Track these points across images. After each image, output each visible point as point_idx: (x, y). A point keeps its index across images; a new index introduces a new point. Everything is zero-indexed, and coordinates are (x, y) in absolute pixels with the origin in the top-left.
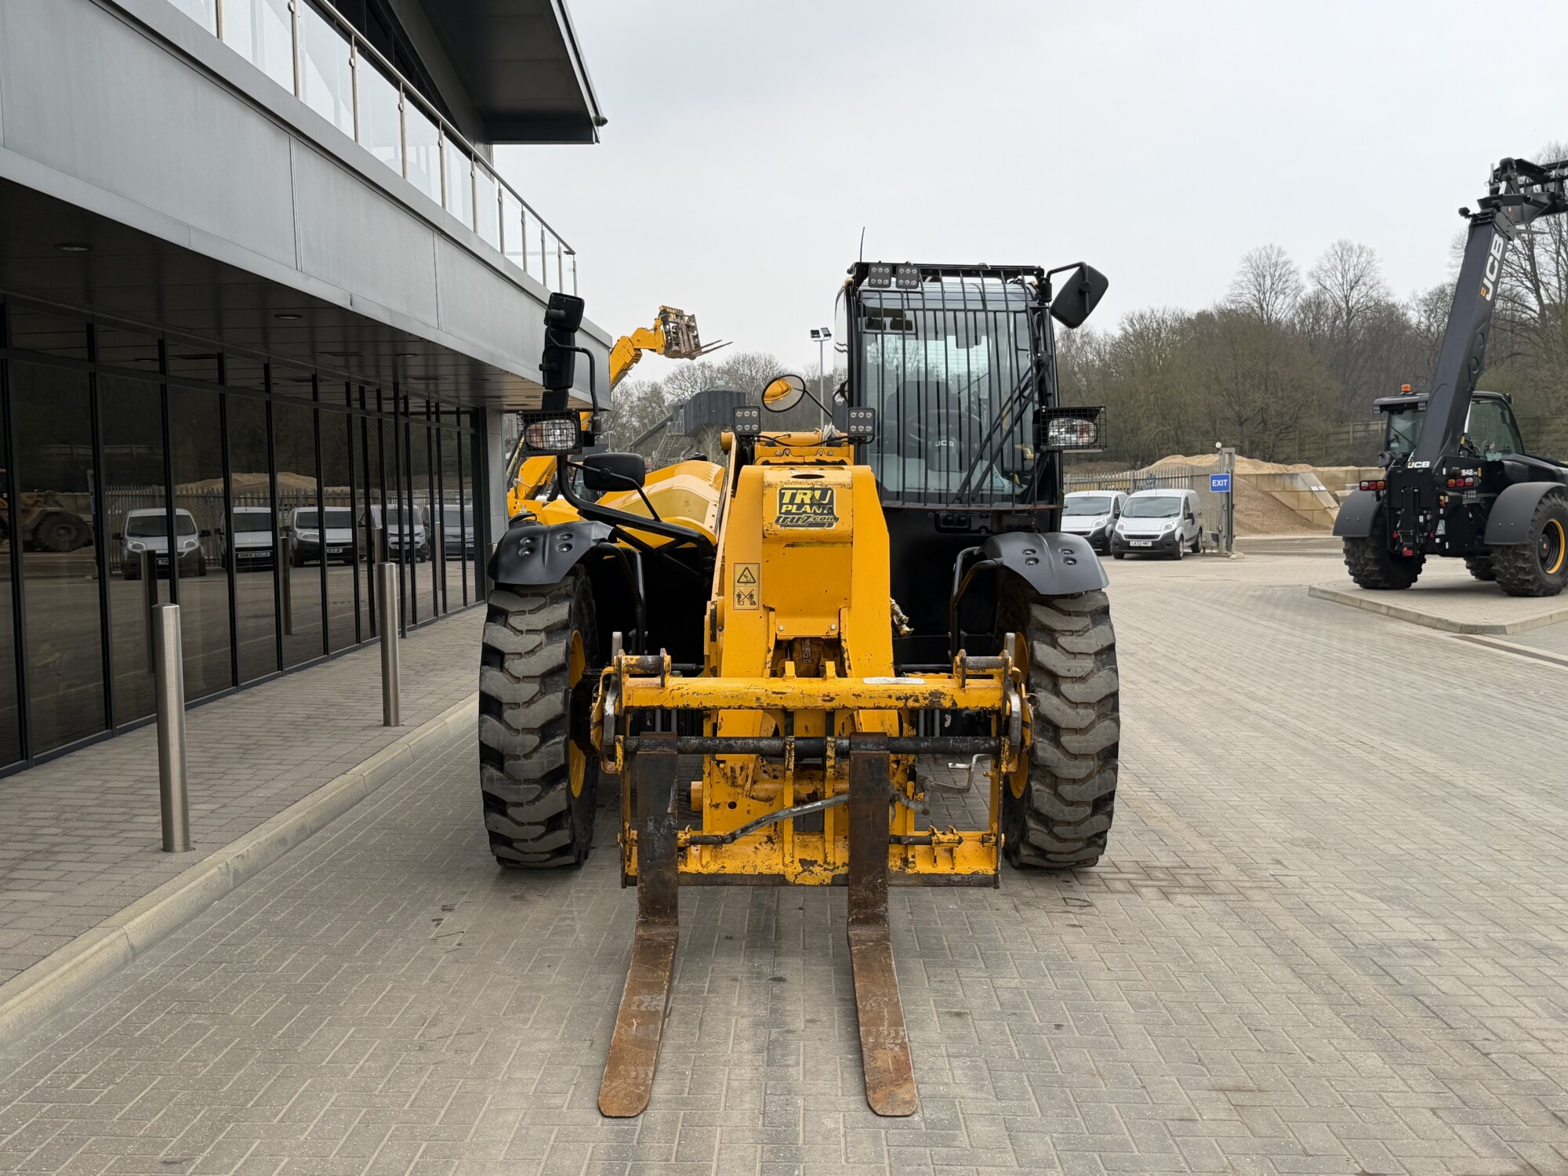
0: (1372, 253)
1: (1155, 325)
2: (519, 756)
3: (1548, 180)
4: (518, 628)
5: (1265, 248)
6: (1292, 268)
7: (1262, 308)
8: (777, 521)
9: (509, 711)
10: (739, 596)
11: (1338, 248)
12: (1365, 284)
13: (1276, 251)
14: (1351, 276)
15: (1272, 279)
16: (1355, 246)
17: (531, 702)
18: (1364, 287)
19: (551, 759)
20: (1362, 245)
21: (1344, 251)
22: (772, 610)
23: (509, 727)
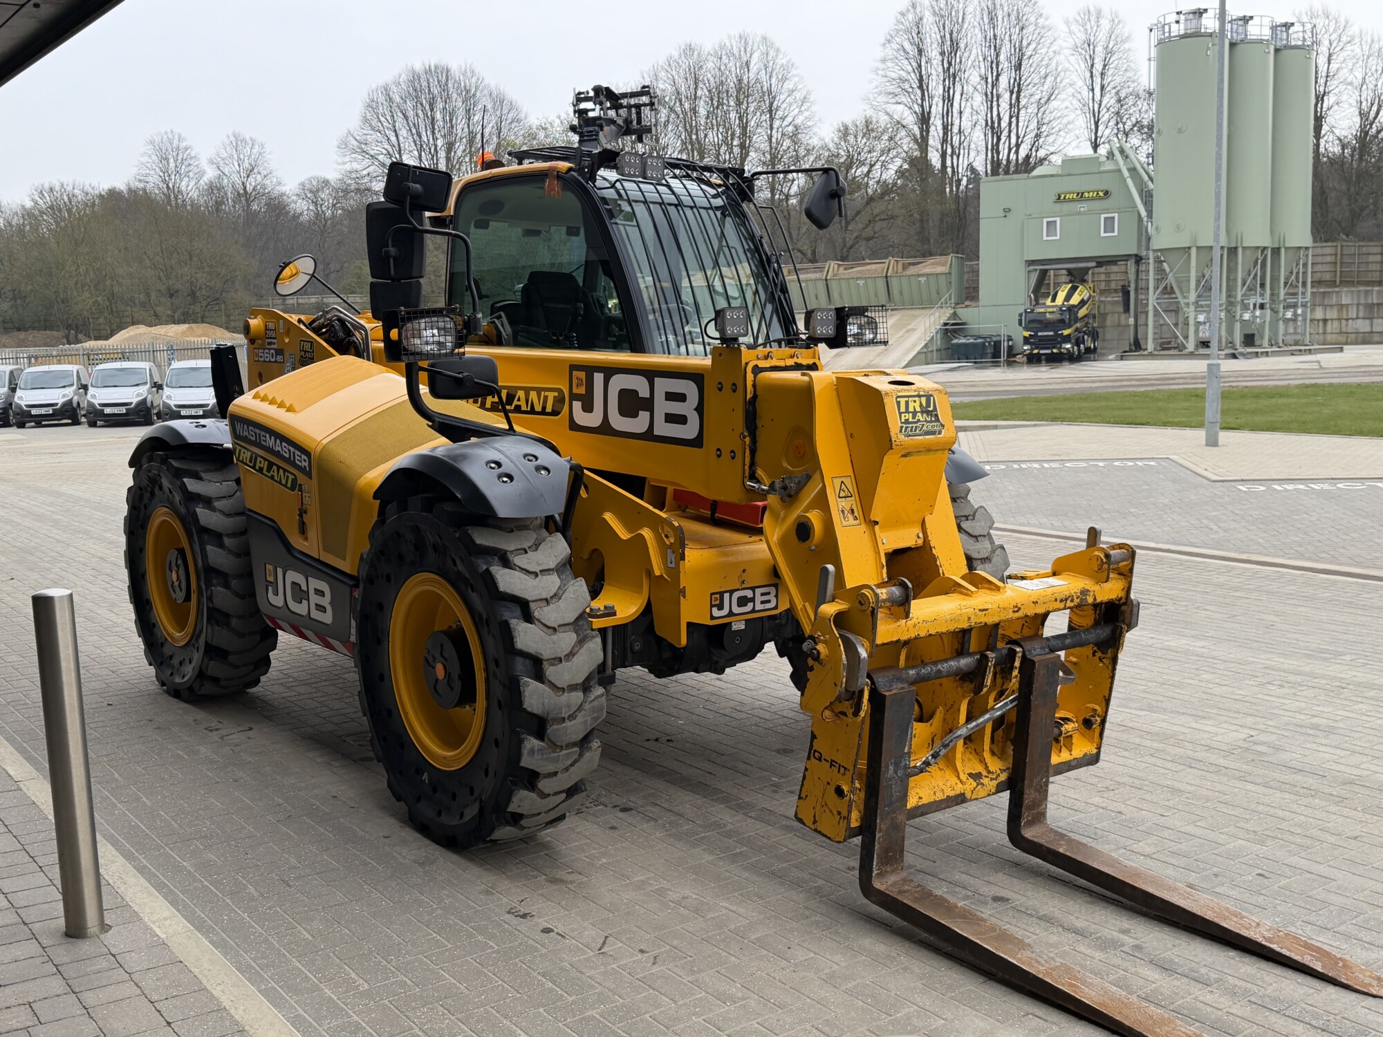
0: (262, 146)
1: (66, 199)
2: (564, 719)
3: (621, 106)
4: (531, 569)
5: (166, 133)
6: (193, 154)
7: (168, 187)
8: (901, 431)
9: (552, 668)
10: (843, 511)
11: (232, 139)
12: (259, 173)
13: (176, 137)
14: (246, 164)
15: (176, 161)
16: (248, 138)
17: (571, 655)
18: (259, 176)
19: (595, 715)
20: (254, 137)
21: (238, 142)
22: (876, 523)
23: (554, 686)
